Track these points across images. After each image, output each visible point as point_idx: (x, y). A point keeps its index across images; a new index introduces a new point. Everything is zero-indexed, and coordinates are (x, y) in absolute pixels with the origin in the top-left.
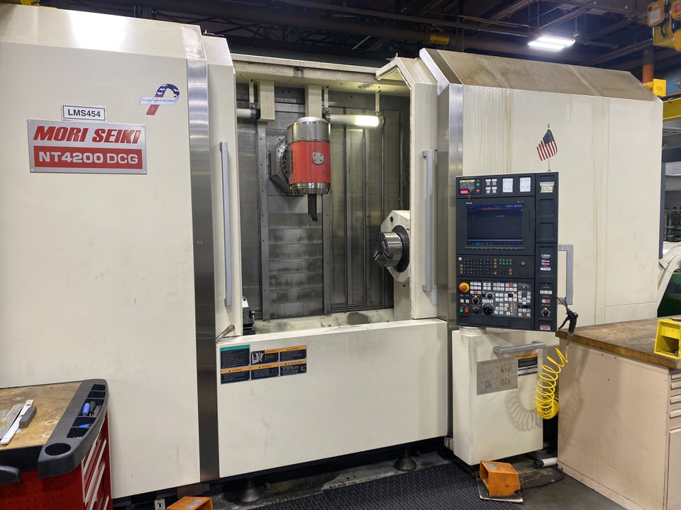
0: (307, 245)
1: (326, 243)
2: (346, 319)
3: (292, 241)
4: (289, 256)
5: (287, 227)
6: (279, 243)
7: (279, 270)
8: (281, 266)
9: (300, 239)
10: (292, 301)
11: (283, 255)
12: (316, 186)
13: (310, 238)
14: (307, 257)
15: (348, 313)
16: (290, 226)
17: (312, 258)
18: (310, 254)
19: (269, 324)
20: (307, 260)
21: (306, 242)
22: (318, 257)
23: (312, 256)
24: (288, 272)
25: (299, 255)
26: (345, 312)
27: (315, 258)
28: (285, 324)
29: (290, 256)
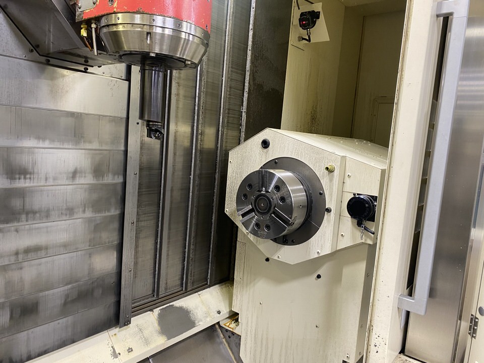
0: (92, 188)
1: (131, 184)
2: (156, 324)
3: (55, 179)
4: (46, 214)
6: (21, 184)
10: (52, 319)
11: (31, 213)
12: (177, 30)
14: (89, 214)
15: (157, 311)
16: (52, 141)
17: (99, 217)
20: (89, 220)
21: (89, 180)
22: (113, 212)
23: (100, 211)
24: (43, 253)
25: (71, 211)
26: (151, 310)
27: (106, 214)
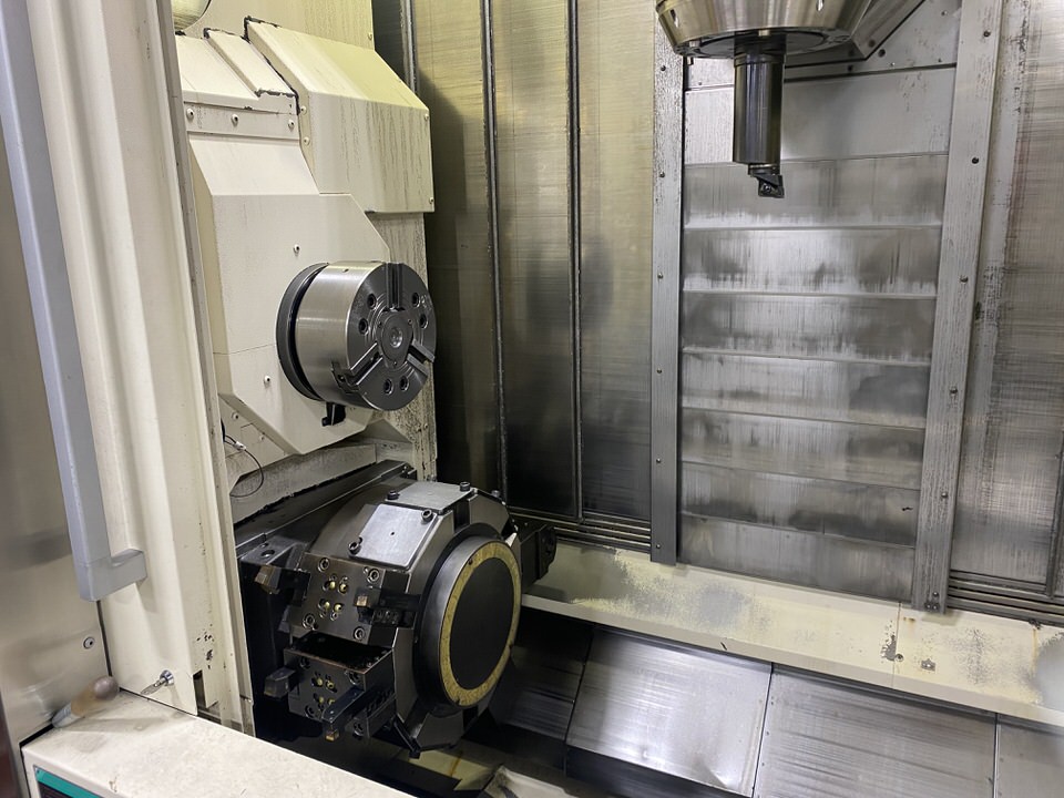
0: (856, 306)
1: (951, 304)
2: (1029, 656)
3: (781, 283)
4: (767, 342)
5: (768, 222)
6: (726, 287)
7: (721, 395)
8: (733, 381)
9: (819, 275)
10: (771, 521)
11: (742, 336)
13: (872, 270)
14: (848, 355)
15: (1048, 632)
17: (873, 364)
18: (865, 340)
19: (680, 581)
20: (850, 368)
21: (849, 287)
22: (906, 360)
23: (873, 353)
24: (759, 407)
25: (811, 344)
27: (891, 361)
28: (738, 598)
29: (769, 346)
